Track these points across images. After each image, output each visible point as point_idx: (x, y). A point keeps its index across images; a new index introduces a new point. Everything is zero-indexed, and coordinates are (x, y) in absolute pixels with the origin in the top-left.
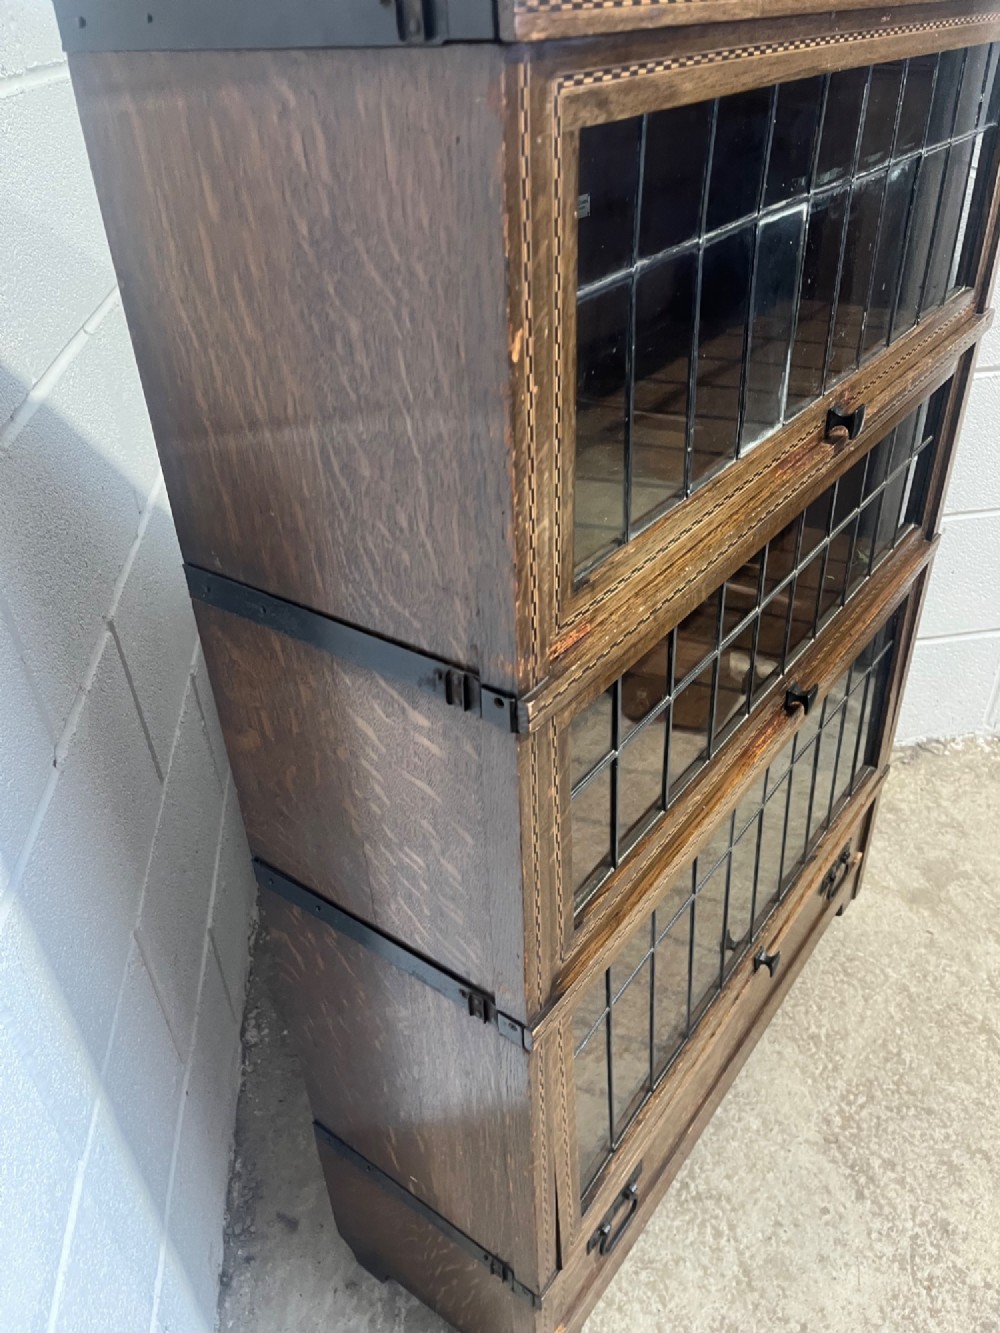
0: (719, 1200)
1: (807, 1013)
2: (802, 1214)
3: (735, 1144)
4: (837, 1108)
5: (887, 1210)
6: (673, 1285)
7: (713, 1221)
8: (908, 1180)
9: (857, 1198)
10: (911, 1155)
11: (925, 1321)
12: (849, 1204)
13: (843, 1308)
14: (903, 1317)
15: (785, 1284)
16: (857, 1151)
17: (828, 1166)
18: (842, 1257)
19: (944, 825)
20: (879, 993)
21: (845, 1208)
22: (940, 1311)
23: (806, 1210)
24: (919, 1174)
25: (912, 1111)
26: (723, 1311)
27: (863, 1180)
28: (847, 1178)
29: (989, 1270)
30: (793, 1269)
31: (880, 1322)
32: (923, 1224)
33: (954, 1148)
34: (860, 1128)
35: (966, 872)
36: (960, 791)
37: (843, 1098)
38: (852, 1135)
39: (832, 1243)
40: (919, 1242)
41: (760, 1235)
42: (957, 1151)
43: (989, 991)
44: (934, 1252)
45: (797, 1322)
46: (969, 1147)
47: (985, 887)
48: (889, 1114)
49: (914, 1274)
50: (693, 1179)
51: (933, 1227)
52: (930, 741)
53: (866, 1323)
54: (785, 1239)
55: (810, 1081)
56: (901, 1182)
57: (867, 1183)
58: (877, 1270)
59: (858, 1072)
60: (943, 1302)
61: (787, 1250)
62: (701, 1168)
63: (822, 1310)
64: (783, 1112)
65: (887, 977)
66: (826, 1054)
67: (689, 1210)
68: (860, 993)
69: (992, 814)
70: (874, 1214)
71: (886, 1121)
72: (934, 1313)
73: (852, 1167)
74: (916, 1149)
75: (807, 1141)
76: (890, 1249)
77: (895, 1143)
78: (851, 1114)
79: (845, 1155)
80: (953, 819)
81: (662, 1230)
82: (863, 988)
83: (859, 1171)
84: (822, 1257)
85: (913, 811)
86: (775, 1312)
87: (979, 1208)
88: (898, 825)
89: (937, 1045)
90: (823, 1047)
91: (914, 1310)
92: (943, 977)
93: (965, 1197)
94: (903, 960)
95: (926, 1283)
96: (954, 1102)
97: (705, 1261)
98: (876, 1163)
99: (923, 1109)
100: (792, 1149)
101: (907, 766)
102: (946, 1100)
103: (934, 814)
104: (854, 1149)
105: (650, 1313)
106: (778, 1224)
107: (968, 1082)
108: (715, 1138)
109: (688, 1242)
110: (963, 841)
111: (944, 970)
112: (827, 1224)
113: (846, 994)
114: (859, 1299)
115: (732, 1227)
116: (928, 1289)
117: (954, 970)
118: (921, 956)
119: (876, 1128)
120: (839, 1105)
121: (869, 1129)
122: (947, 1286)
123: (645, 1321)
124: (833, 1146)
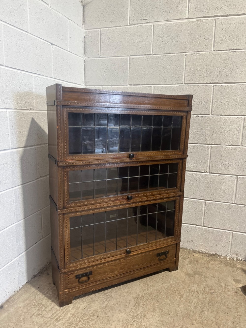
0: (110, 297)
1: (150, 281)
3: (120, 292)
5: (137, 309)
6: (93, 303)
7: (107, 299)
8: (145, 308)
9: (133, 306)
10: (149, 305)
11: (129, 325)
12: (131, 306)
13: (117, 317)
14: (126, 323)
15: (111, 310)
16: (140, 301)
17: (133, 300)
18: (123, 311)
19: (206, 267)
20: (166, 284)
21: (130, 306)
23: (123, 304)
24: (148, 308)
25: (155, 300)
27: (137, 304)
28: (134, 303)
29: (146, 324)
30: (114, 309)
31: (121, 321)
32: (141, 314)
33: (157, 307)
34: (143, 298)
35: (202, 275)
36: (215, 263)
37: (145, 294)
38: (141, 299)
39: (123, 309)
40: (138, 316)
41: (113, 303)
42: (158, 308)
43: (188, 291)
44: (139, 318)
46: (161, 308)
47: (204, 278)
48: (151, 299)
49: (133, 318)
51: (143, 315)
52: (216, 254)
53: (119, 321)
54: (116, 305)
55: (141, 290)
56: (143, 307)
58: (128, 316)
59: (151, 292)
60: (134, 324)
61: (115, 307)
63: (113, 316)
64: (132, 291)
65: (170, 282)
66: (148, 288)
67: (105, 296)
68: (163, 282)
69: (218, 269)
70: (134, 309)
71: (149, 299)
72: (131, 325)
73: (137, 302)
75: (133, 296)
76: (132, 314)
77: (148, 302)
78: (144, 296)
79: (137, 300)
80: (208, 267)
81: (98, 296)
82: (164, 282)
84: (120, 310)
85: (201, 263)
86: (106, 313)
87: (154, 316)
88: (196, 264)
89: (170, 294)
90: (148, 287)
91: (128, 323)
93: (153, 314)
94: (176, 281)
96: (164, 302)
97: (101, 302)
98: (141, 303)
99: (157, 301)
100: (129, 296)
101: (207, 257)
102: (163, 301)
103: (205, 265)
105: (87, 304)
106: (117, 303)
107: (170, 301)
109: (101, 299)
110: (207, 270)
111: (182, 285)
112: (125, 307)
113: (160, 282)
114: (121, 317)
115: (109, 301)
116: (133, 321)
117: (184, 286)
118: (180, 282)
119: (146, 300)
120: (143, 294)
121: (145, 299)
122: (137, 323)
123: (85, 305)
124: (136, 299)
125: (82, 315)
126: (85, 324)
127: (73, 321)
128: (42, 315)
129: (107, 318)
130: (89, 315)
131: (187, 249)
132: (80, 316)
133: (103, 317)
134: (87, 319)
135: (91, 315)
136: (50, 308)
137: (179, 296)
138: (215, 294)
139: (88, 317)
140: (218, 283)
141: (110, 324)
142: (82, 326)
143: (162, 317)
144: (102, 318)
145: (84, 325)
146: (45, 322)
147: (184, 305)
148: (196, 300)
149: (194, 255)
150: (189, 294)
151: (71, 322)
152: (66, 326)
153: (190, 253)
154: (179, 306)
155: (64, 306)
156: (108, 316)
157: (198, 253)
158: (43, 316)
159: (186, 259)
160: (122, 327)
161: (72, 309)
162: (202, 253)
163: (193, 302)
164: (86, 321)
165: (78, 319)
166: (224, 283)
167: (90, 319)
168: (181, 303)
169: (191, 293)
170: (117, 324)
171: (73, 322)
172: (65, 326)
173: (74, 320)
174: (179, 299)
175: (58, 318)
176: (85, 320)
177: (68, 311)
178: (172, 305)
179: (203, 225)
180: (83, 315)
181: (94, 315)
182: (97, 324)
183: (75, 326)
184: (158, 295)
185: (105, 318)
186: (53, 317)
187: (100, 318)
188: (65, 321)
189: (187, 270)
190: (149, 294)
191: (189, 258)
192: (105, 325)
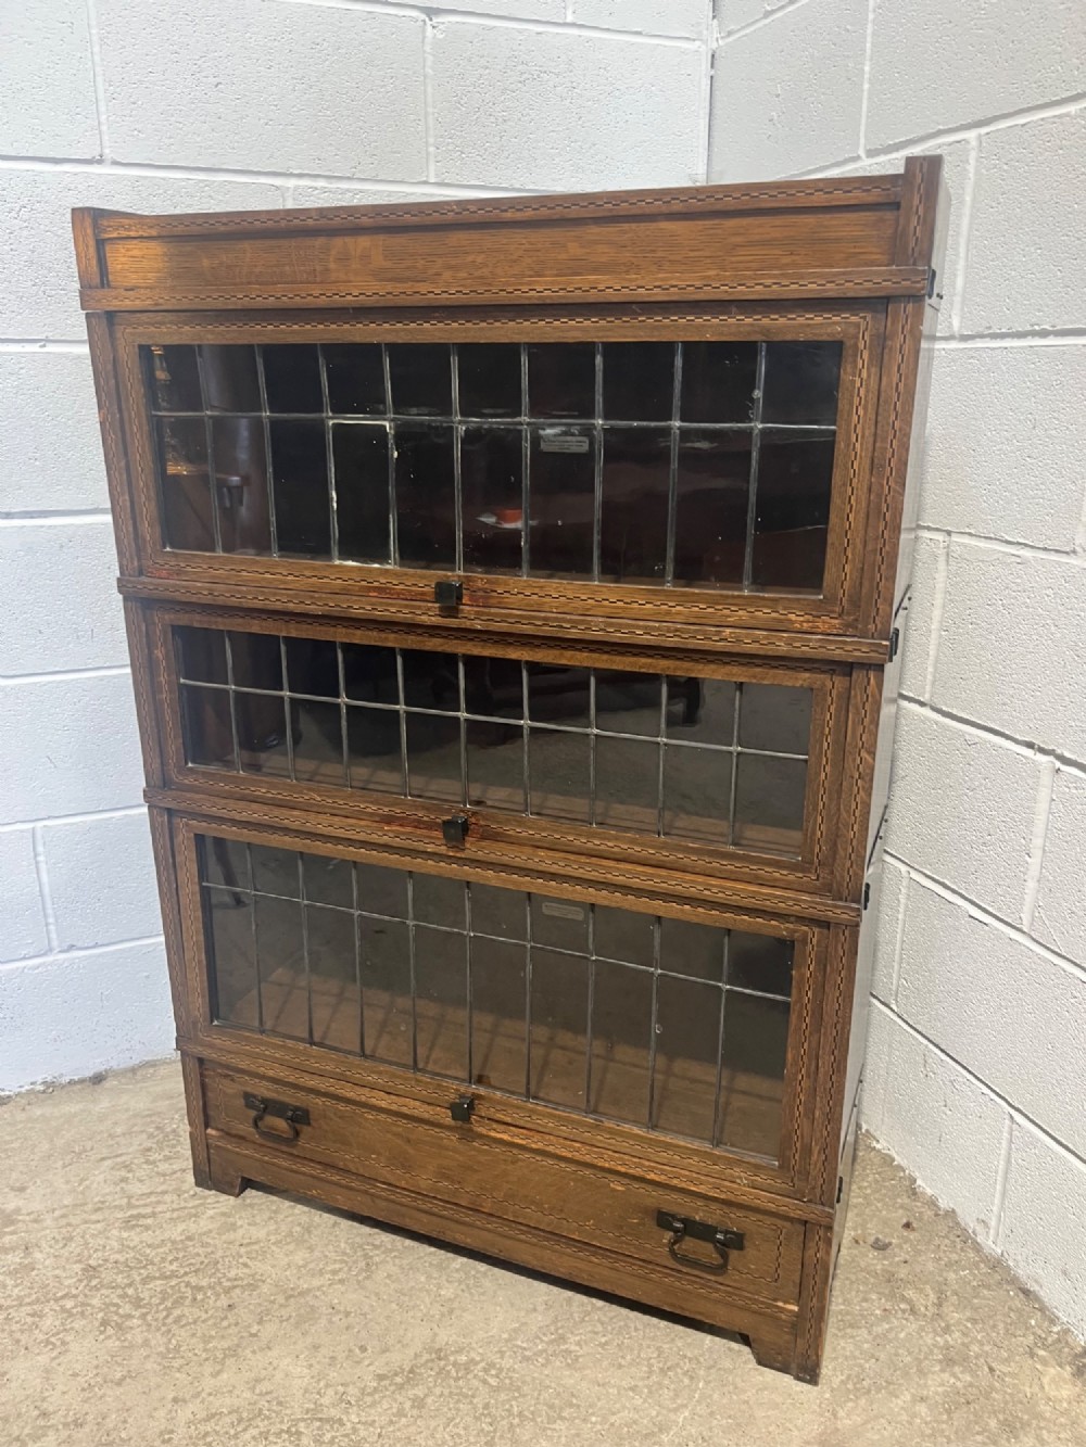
0: (366, 1271)
1: (596, 1333)
2: (359, 1332)
3: (423, 1279)
4: (478, 1359)
5: (368, 1399)
6: (292, 1247)
7: (346, 1269)
8: (404, 1420)
9: (378, 1375)
10: (433, 1424)
11: (257, 1427)
12: (371, 1368)
13: (270, 1363)
14: (260, 1410)
15: (292, 1321)
16: (430, 1376)
17: (411, 1352)
18: (319, 1363)
20: (645, 1401)
21: (368, 1365)
22: (266, 1439)
23: (362, 1333)
24: (413, 1429)
25: (487, 1428)
27: (398, 1380)
28: (401, 1366)
30: (306, 1327)
31: (257, 1391)
32: (355, 1430)
34: (457, 1379)
37: (492, 1365)
38: (449, 1372)
39: (331, 1354)
40: (336, 1426)
41: (336, 1301)
45: (259, 1331)
48: (480, 1406)
49: (303, 1420)
50: (383, 1253)
51: (352, 1440)
53: (256, 1381)
54: (334, 1319)
55: (505, 1336)
56: (401, 1413)
57: (396, 1384)
58: (306, 1391)
59: (528, 1379)
61: (323, 1322)
62: (395, 1257)
63: (269, 1348)
64: (464, 1314)
65: (675, 1410)
66: (545, 1351)
67: (355, 1252)
68: (640, 1384)
70: (363, 1389)
71: (471, 1402)
73: (411, 1371)
75: (436, 1335)
76: (328, 1402)
77: (446, 1409)
78: (473, 1371)
79: (425, 1364)
82: (649, 1386)
83: (407, 1377)
84: (319, 1347)
86: (268, 1315)
90: (552, 1348)
91: (268, 1418)
95: (293, 1429)
97: (311, 1266)
98: (419, 1391)
99: (493, 1438)
100: (424, 1323)
104: (432, 1373)
105: (268, 1236)
106: (347, 1314)
108: (427, 1264)
109: (327, 1253)
112: (350, 1351)
113: (633, 1369)
114: (279, 1376)
115: (341, 1281)
119: (460, 1394)
120: (482, 1360)
121: (457, 1387)
123: (262, 1234)
124: (434, 1356)
125: (202, 1263)
126: (163, 1300)
127: (157, 1260)
128: (130, 1175)
129: (242, 1337)
130: (219, 1279)
131: (1053, 1321)
132: (193, 1261)
133: (236, 1324)
134: (192, 1287)
135: (220, 1283)
139: (204, 1283)
141: (218, 1367)
142: (151, 1297)
144: (229, 1326)
145: (158, 1301)
146: (104, 1203)
149: (1046, 1380)
151: (150, 1257)
152: (122, 1260)
153: (1042, 1353)
155: (210, 1189)
156: (255, 1335)
158: (124, 1180)
159: (957, 1369)
160: (230, 1413)
161: (212, 1217)
164: (184, 1290)
165: (174, 1267)
167: (199, 1297)
170: (234, 1387)
171: (152, 1263)
172: (117, 1256)
173: (163, 1260)
175: (144, 1216)
176: (188, 1284)
177: (195, 1216)
180: (206, 1261)
181: (227, 1291)
182: (186, 1331)
183: (138, 1279)
184: (533, 1420)
185: (240, 1332)
186: (138, 1203)
187: (226, 1318)
188: (141, 1242)
189: (866, 1422)
190: (507, 1381)
191: (991, 1370)
192: (204, 1355)
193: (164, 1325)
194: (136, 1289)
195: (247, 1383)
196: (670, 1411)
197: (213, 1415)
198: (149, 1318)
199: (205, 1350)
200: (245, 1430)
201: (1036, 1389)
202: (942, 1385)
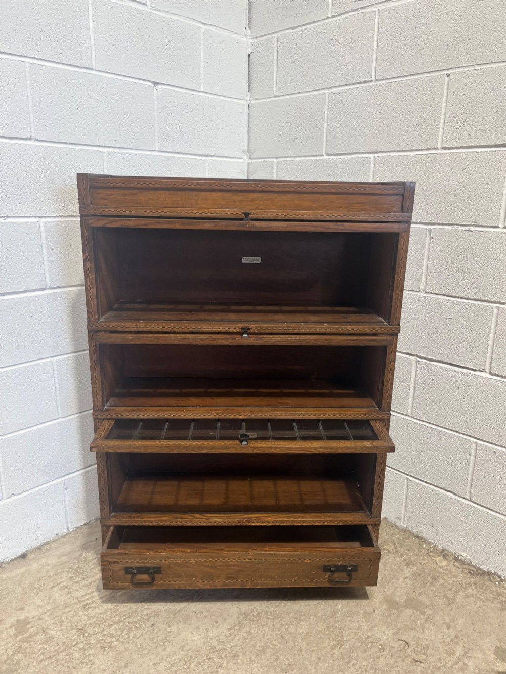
2: (211, 617)
4: (261, 611)
5: (230, 638)
8: (247, 640)
9: (228, 629)
10: (259, 637)
11: (194, 662)
12: (224, 628)
13: (184, 639)
14: (191, 656)
15: (182, 622)
16: (247, 623)
17: (234, 617)
18: (203, 632)
19: (447, 597)
20: (325, 606)
21: (222, 627)
24: (252, 642)
25: (278, 632)
26: (162, 611)
27: (236, 628)
28: (234, 623)
30: (189, 622)
31: (185, 650)
32: (232, 650)
33: (272, 649)
34: (257, 621)
35: (425, 612)
36: (478, 595)
38: (253, 619)
39: (206, 628)
40: (224, 651)
41: (195, 610)
42: (272, 650)
43: (362, 638)
44: (223, 656)
45: (171, 629)
46: (277, 653)
47: (424, 621)
48: (271, 626)
49: (210, 653)
51: (233, 653)
52: (495, 574)
53: (182, 647)
54: (198, 616)
56: (245, 638)
57: (237, 630)
58: (204, 643)
60: (205, 665)
61: (194, 618)
63: (179, 634)
69: (476, 610)
70: (226, 635)
72: (199, 663)
73: (239, 624)
74: (262, 638)
75: (240, 609)
76: (215, 644)
77: (260, 632)
78: (261, 616)
79: (243, 620)
80: (455, 599)
83: (239, 626)
84: (199, 627)
85: (442, 585)
86: (170, 623)
87: (252, 664)
88: (427, 583)
89: (317, 630)
91: (196, 657)
92: (354, 622)
93: (253, 659)
94: (350, 607)
95: (209, 658)
96: (294, 643)
98: (247, 629)
99: (282, 635)
101: (469, 574)
102: (292, 640)
103: (449, 592)
106: (202, 612)
107: (308, 645)
110: (444, 606)
111: (358, 621)
112: (212, 624)
114: (190, 642)
116: (207, 659)
117: (362, 624)
118: (358, 612)
119: (262, 625)
120: (262, 612)
121: (260, 623)
122: (212, 664)
124: (244, 616)
125: (129, 613)
127: (108, 618)
128: (71, 590)
129: (166, 634)
130: (141, 617)
131: (430, 543)
133: (160, 630)
134: (132, 623)
135: (143, 618)
136: (90, 581)
137: (335, 643)
138: (422, 665)
139: (135, 620)
140: (449, 644)
141: (164, 648)
142: (116, 632)
143: (267, 671)
144: (157, 631)
145: (120, 633)
146: (67, 603)
147: (332, 664)
148: (365, 663)
149: (437, 562)
150: (360, 645)
151: (104, 618)
152: (92, 622)
153: (432, 554)
154: (317, 663)
156: (170, 632)
157: (451, 559)
158: (69, 593)
159: (411, 566)
160: (180, 661)
162: (462, 562)
163: (358, 665)
164: (128, 625)
165: (118, 618)
166: (464, 647)
167: (137, 625)
168: (328, 659)
169: (366, 645)
170: (175, 652)
171: (107, 620)
173: (111, 617)
174: (328, 649)
175: (90, 604)
176: (129, 623)
178: (305, 655)
179: (468, 498)
180: (131, 612)
181: (148, 620)
182: (141, 639)
183: (105, 627)
185: (163, 633)
186: (83, 599)
187: (154, 629)
188: (96, 613)
189: (394, 590)
190: (275, 615)
191: (420, 564)
192: (155, 645)
193: (130, 640)
194: (107, 631)
195: (179, 649)
196: (334, 606)
197: (174, 664)
198: (121, 639)
199: (153, 643)
200: (190, 665)
201: (435, 565)
202: (409, 572)
